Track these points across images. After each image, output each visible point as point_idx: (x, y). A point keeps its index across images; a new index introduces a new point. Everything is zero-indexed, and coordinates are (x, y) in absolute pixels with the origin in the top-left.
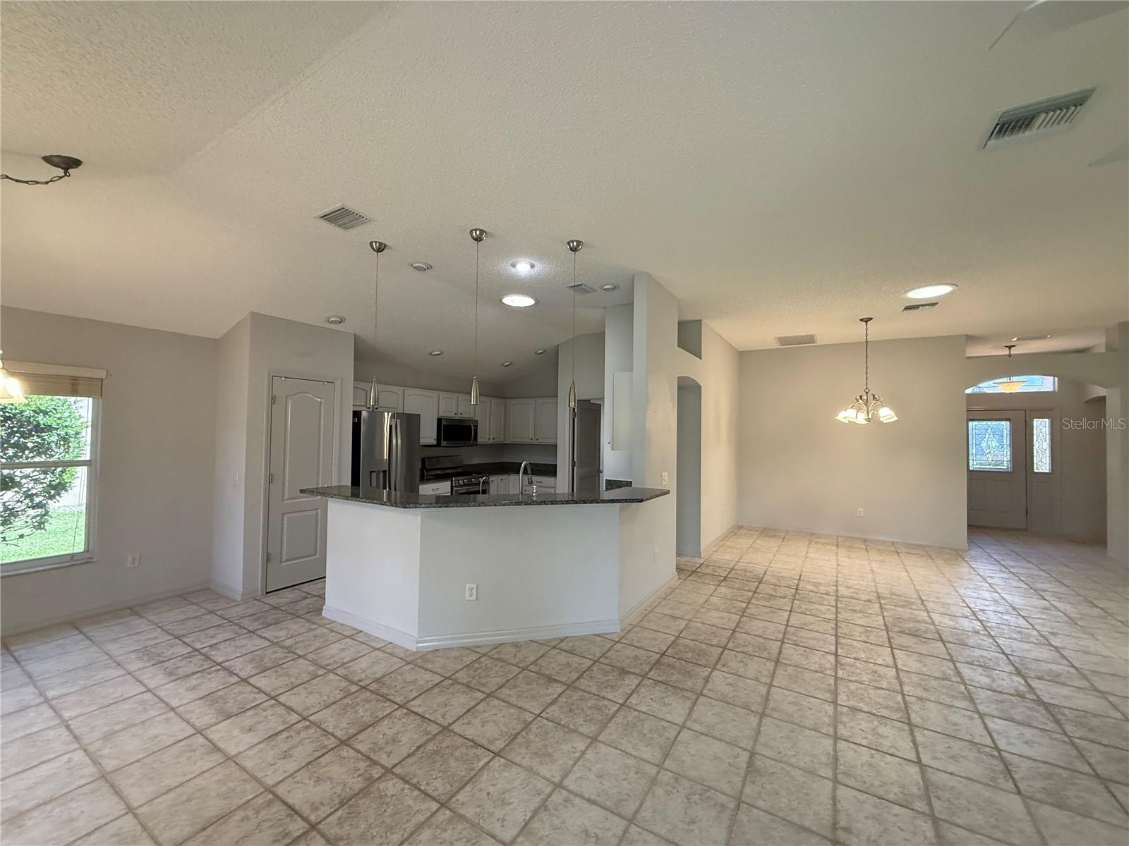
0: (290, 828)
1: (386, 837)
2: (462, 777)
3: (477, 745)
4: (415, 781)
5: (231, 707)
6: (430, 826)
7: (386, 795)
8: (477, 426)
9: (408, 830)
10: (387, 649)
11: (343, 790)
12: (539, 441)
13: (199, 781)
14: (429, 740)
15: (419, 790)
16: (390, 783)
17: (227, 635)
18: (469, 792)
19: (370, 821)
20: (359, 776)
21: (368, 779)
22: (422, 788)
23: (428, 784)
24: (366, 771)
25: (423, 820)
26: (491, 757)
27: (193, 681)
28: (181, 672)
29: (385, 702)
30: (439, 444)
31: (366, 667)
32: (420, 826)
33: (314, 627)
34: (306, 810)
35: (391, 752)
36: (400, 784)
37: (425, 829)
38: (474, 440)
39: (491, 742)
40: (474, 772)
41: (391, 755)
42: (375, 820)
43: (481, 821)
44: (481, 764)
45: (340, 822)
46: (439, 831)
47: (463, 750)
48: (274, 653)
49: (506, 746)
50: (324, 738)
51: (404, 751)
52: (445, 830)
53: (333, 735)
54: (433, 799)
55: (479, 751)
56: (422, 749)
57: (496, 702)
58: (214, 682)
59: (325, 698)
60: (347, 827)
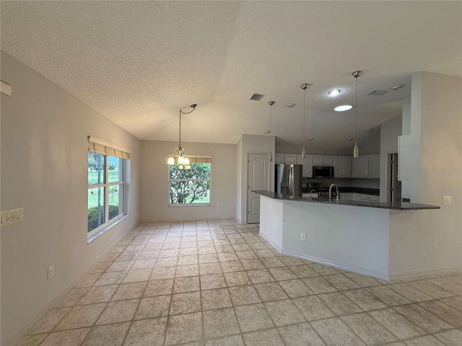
0: (223, 285)
1: (242, 301)
2: (274, 298)
3: (284, 291)
4: (258, 291)
5: (226, 250)
6: (255, 306)
7: (248, 290)
8: (333, 170)
9: (249, 303)
10: (272, 250)
11: (238, 282)
12: (370, 177)
13: (211, 264)
14: (270, 282)
15: (258, 294)
16: (251, 288)
17: (233, 232)
18: (273, 304)
19: (241, 294)
20: (245, 281)
21: (246, 284)
22: (259, 294)
23: (261, 294)
24: (247, 281)
25: (254, 303)
26: (287, 298)
27: (221, 241)
28: (220, 238)
29: (263, 265)
30: (313, 178)
31: (263, 253)
32: (253, 304)
33: (255, 236)
34: (228, 282)
35: (256, 280)
36: (254, 290)
37: (254, 305)
38: (331, 176)
39: (290, 293)
40: (278, 299)
41: (256, 281)
42: (242, 295)
43: (271, 314)
44: (282, 298)
45: (234, 290)
46: (257, 309)
47: (279, 291)
48: (241, 240)
49: (296, 298)
50: (241, 267)
51: (260, 282)
52: (259, 309)
53: (244, 268)
54: (261, 299)
55: (284, 294)
56: (265, 284)
57: (301, 282)
58: (225, 243)
59: (247, 257)
60: (235, 292)
